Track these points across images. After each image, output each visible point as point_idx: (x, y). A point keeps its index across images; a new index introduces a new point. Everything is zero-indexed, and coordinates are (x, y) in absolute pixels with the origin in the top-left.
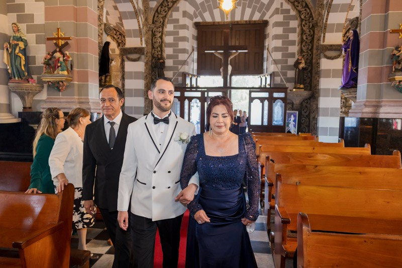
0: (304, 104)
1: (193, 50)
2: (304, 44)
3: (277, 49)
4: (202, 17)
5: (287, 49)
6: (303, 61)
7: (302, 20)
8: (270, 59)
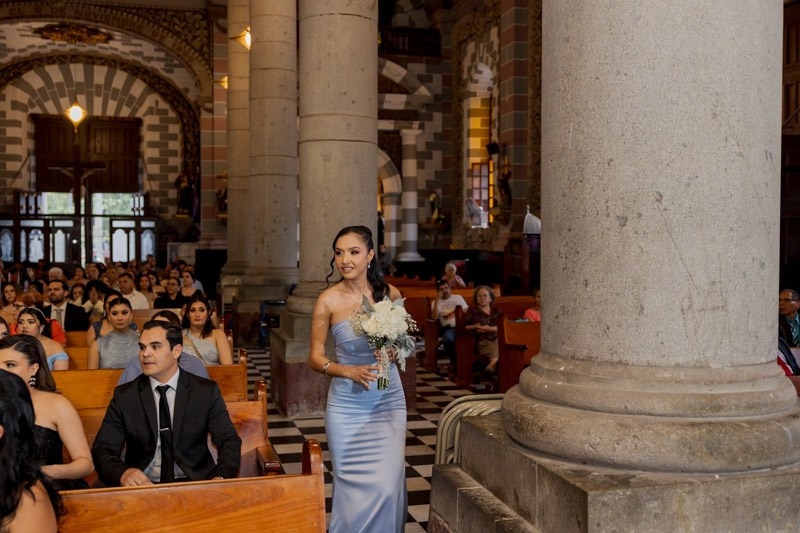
1: (29, 155)
2: (188, 155)
3: (154, 161)
4: (43, 107)
5: (167, 161)
6: (185, 179)
7: (184, 125)
8: (146, 174)
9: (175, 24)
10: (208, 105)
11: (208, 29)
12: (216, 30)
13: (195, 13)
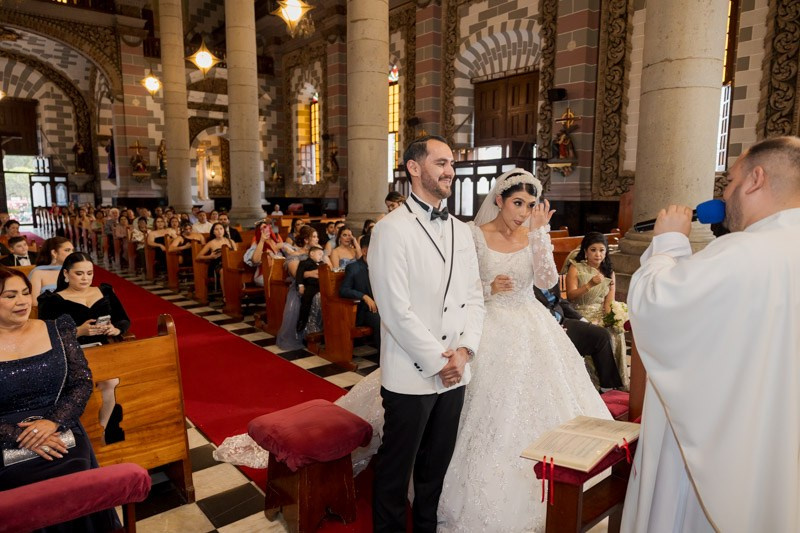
0: (88, 187)
2: (81, 129)
3: (51, 132)
5: (63, 133)
6: (81, 147)
7: (76, 107)
8: (46, 142)
9: (90, 35)
10: (120, 96)
11: (117, 41)
12: (122, 43)
13: (105, 29)
